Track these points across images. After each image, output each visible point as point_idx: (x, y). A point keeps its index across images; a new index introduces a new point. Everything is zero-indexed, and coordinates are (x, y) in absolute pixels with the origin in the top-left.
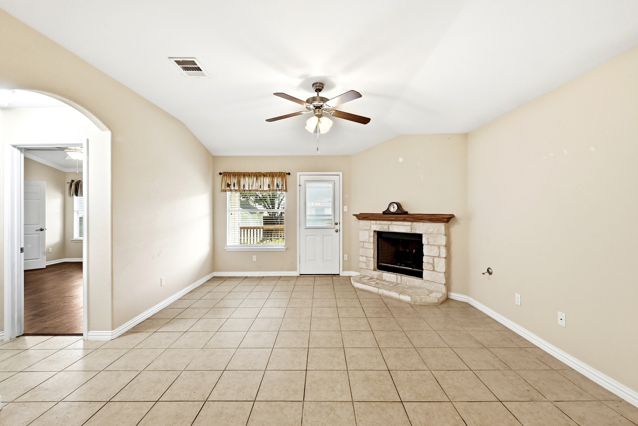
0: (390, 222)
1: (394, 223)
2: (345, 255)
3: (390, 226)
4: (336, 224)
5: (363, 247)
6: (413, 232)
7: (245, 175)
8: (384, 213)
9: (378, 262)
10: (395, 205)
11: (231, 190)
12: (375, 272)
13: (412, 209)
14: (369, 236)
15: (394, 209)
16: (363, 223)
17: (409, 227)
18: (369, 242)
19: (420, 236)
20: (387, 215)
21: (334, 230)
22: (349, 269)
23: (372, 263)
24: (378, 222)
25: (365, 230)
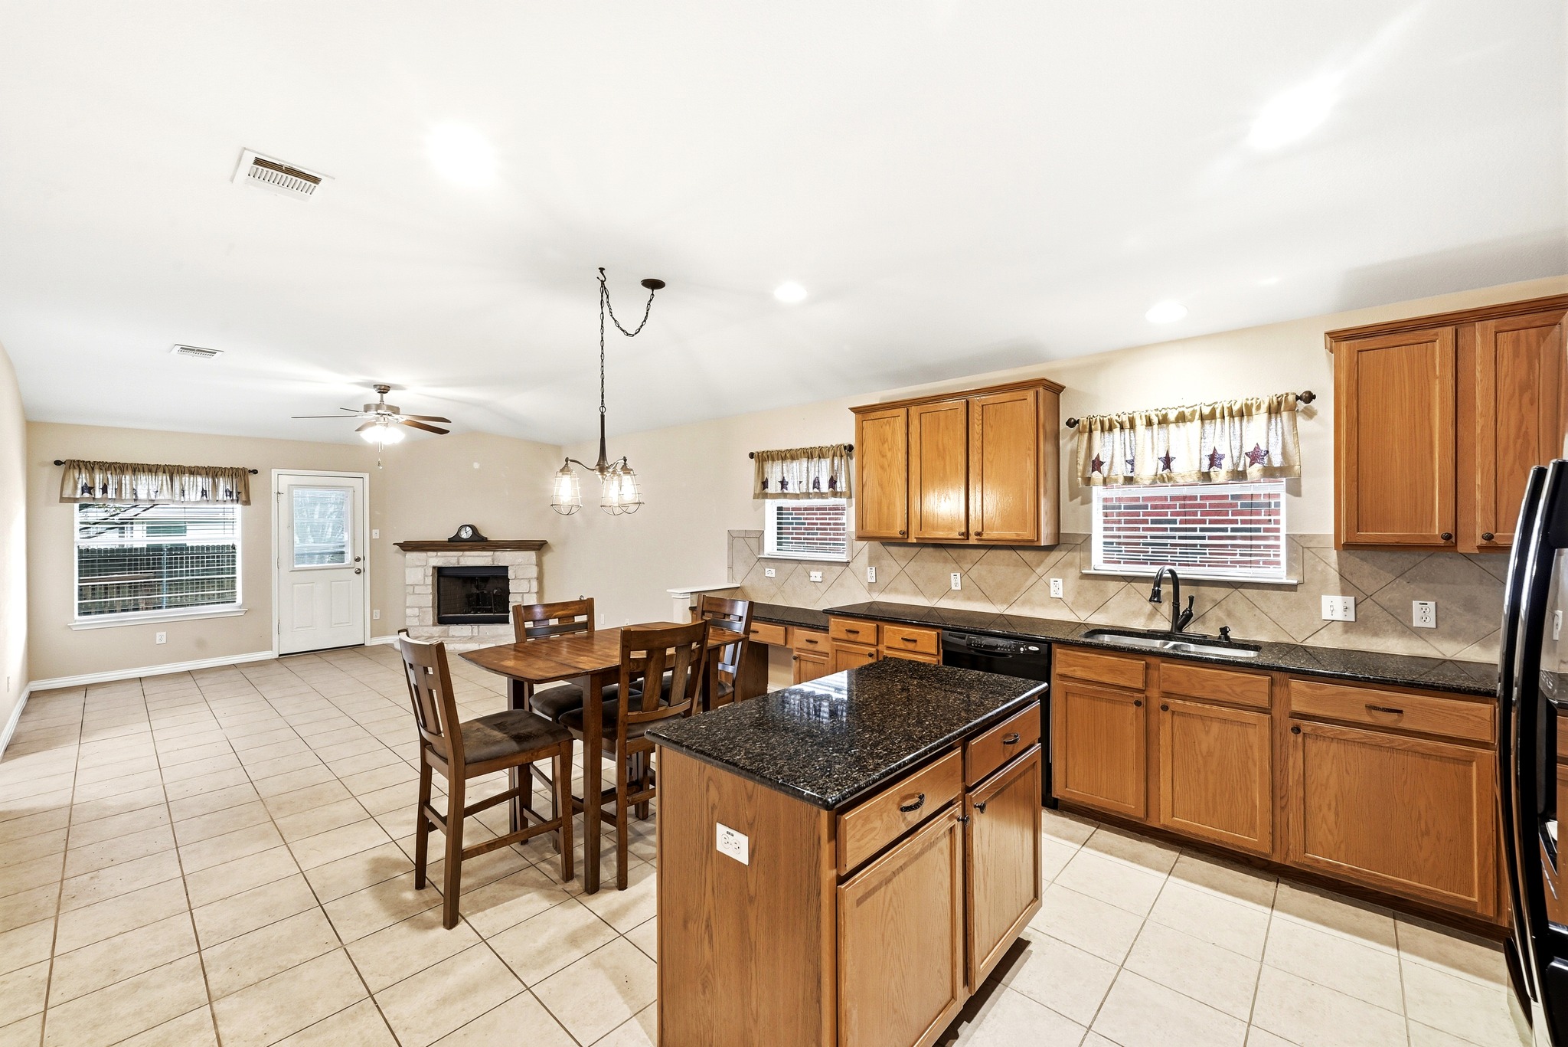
0: (461, 553)
1: (467, 553)
2: (374, 611)
3: (461, 558)
4: (358, 560)
5: (414, 593)
6: (496, 564)
7: (136, 469)
8: (450, 540)
9: (439, 614)
10: (468, 529)
11: (94, 499)
12: (435, 627)
13: (491, 534)
14: (425, 576)
15: (466, 534)
16: (413, 556)
17: (490, 559)
18: (425, 584)
19: (506, 568)
20: (455, 543)
21: (353, 570)
22: (385, 634)
23: (430, 616)
24: (439, 553)
25: (417, 566)
